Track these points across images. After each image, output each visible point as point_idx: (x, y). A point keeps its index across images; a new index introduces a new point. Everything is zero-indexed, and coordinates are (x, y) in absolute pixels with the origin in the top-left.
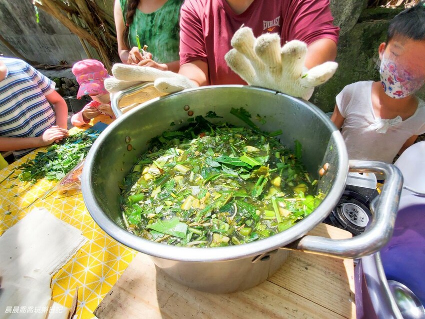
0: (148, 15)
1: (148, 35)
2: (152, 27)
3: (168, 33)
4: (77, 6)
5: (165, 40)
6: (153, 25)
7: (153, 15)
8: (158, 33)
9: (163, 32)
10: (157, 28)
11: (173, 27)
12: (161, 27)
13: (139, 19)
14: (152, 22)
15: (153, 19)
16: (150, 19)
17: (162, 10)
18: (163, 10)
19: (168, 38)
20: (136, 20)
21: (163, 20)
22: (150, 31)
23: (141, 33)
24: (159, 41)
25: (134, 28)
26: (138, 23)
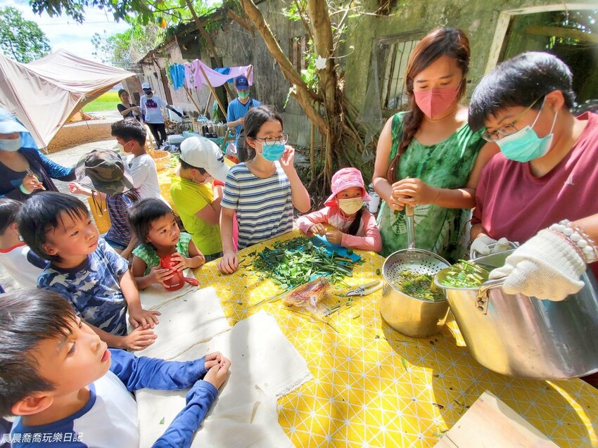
0: (427, 148)
1: (420, 168)
2: (428, 160)
3: (448, 168)
4: (325, 95)
5: (442, 177)
6: (430, 159)
7: (433, 147)
8: (434, 168)
9: (442, 167)
10: (434, 162)
11: (456, 162)
12: (440, 162)
13: (413, 150)
14: (429, 155)
15: (431, 152)
16: (428, 151)
17: (446, 142)
18: (448, 143)
19: (447, 175)
20: (410, 150)
21: (445, 153)
22: (425, 164)
23: (413, 165)
24: (435, 176)
25: (406, 158)
26: (411, 154)
